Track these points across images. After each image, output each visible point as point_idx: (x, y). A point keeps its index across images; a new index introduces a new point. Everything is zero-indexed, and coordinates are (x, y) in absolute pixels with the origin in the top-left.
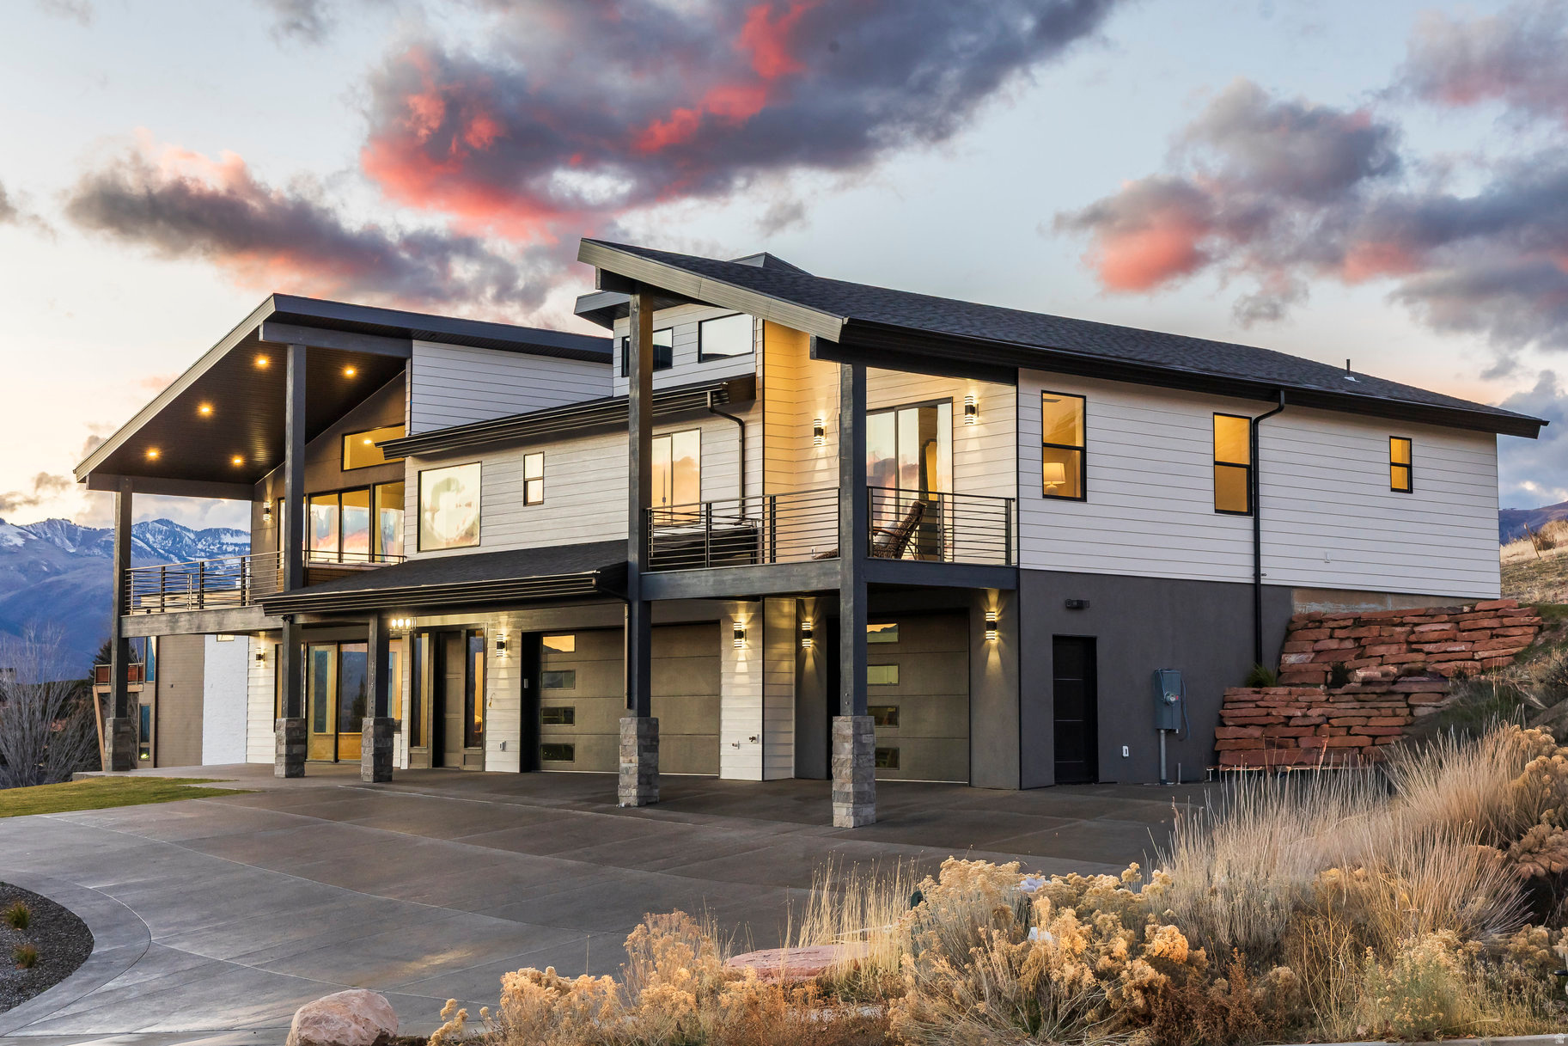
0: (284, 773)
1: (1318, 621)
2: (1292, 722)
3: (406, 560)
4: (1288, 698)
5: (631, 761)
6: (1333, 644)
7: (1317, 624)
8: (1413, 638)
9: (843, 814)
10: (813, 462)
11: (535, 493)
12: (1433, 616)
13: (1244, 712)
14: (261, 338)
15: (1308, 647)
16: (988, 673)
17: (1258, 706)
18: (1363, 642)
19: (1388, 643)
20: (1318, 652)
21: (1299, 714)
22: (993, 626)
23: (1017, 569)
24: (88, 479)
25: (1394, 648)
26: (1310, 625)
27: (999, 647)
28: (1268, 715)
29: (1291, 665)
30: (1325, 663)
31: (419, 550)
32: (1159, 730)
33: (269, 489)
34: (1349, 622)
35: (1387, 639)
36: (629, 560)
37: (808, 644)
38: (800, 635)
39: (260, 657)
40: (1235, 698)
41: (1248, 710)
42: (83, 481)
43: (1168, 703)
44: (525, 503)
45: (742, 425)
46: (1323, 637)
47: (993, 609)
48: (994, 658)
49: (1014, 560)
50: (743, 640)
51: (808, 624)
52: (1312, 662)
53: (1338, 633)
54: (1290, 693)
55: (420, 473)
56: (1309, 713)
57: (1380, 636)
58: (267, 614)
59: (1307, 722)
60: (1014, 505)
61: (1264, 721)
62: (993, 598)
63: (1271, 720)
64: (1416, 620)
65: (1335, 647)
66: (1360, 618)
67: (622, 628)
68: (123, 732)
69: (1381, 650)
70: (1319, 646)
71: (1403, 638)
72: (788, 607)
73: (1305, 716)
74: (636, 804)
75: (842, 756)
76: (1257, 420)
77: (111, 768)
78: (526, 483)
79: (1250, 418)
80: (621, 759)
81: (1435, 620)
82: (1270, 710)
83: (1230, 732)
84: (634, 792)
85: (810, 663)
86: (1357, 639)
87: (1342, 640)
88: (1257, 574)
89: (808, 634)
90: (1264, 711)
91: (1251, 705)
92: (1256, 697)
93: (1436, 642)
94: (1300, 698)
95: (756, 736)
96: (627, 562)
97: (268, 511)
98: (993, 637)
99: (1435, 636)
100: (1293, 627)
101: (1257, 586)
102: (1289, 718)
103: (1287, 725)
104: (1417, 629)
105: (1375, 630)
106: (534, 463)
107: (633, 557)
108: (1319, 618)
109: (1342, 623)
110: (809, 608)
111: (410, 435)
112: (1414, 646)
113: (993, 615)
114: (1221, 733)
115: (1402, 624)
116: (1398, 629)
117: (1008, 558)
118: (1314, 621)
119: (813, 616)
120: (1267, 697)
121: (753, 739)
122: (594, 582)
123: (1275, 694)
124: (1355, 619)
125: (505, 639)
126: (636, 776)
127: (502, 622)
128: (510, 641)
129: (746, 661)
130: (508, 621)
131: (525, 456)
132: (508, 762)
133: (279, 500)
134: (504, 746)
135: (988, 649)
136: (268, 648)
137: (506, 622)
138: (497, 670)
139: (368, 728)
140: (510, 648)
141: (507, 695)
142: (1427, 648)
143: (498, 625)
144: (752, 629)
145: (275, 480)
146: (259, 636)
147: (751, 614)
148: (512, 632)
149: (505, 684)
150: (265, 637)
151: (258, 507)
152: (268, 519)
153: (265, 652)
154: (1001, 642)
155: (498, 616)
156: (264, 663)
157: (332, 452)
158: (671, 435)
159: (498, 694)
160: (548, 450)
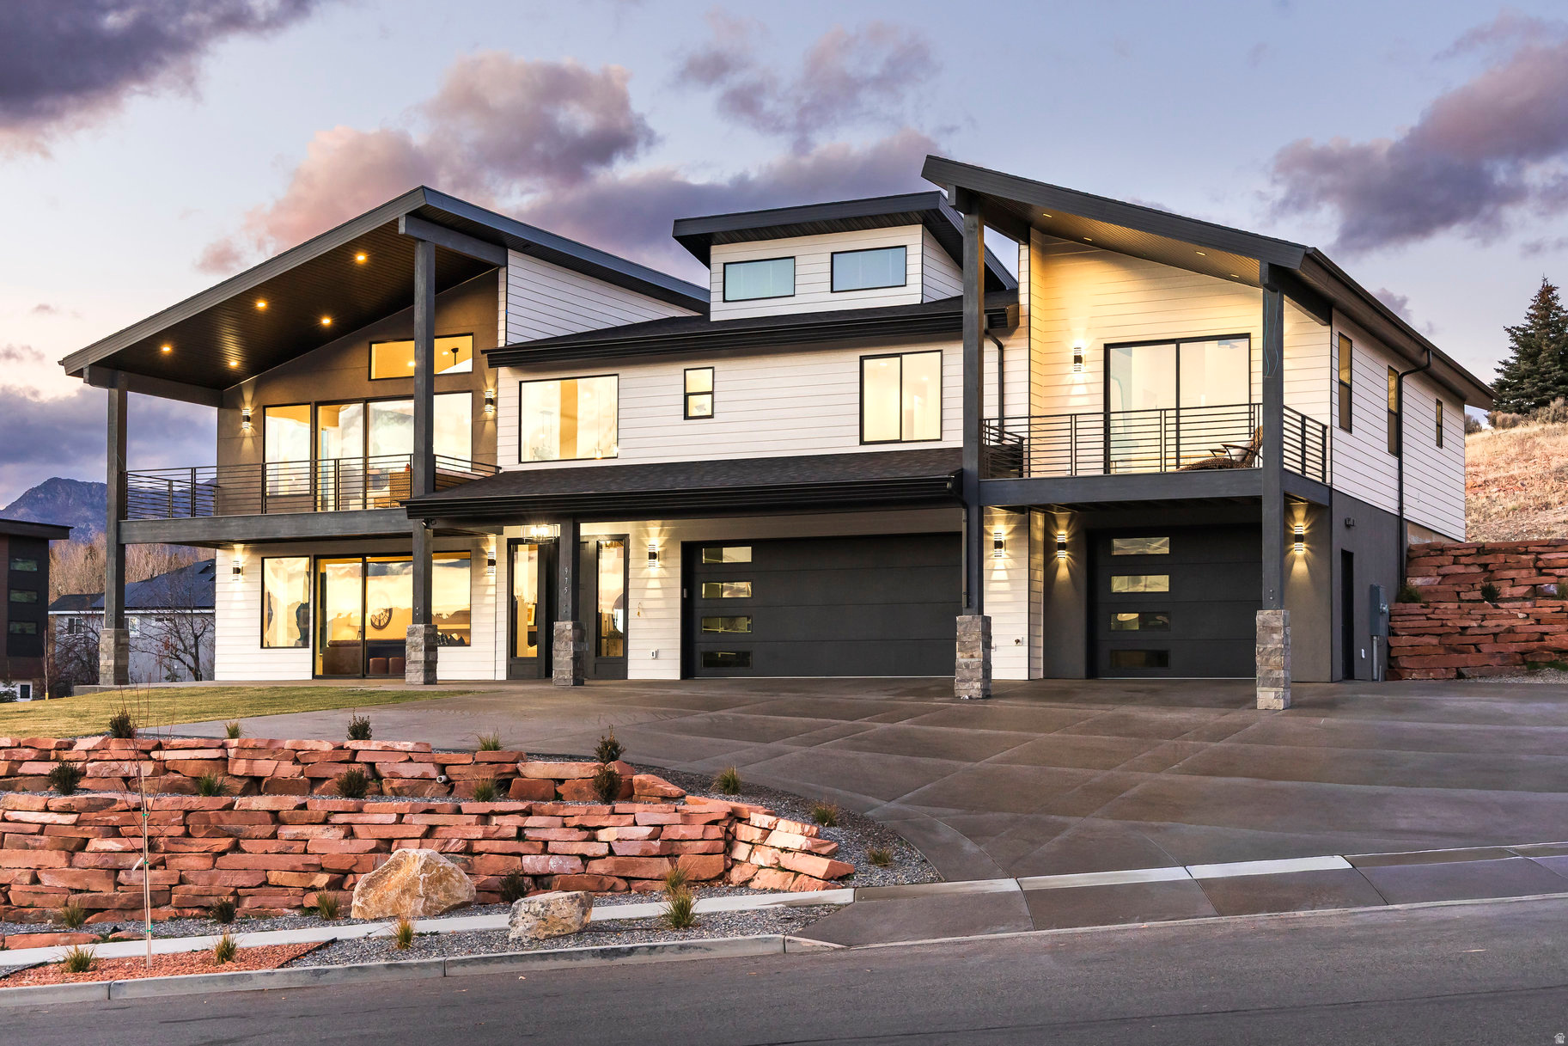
0: (422, 679)
1: (1439, 550)
2: (1469, 631)
3: (501, 471)
4: (1459, 611)
5: (972, 656)
6: (1460, 569)
7: (1439, 552)
8: (1540, 564)
9: (1268, 697)
10: (1066, 388)
11: (699, 405)
12: (1555, 546)
13: (1416, 624)
14: (402, 230)
15: (1433, 571)
16: (1292, 580)
17: (1428, 619)
18: (1490, 567)
19: (1516, 569)
20: (1444, 576)
21: (1475, 625)
22: (1299, 538)
23: (1331, 489)
24: (86, 371)
25: (1524, 573)
26: (1432, 553)
27: (1306, 558)
28: (1442, 626)
29: (1418, 587)
30: (1454, 584)
31: (520, 462)
32: (1372, 637)
33: (248, 396)
34: (1474, 551)
35: (1515, 565)
36: (965, 467)
37: (1063, 557)
38: (1050, 547)
39: (237, 571)
40: (1404, 612)
41: (1420, 622)
42: (79, 374)
43: (1383, 612)
44: (686, 417)
45: (1001, 347)
46: (1447, 563)
47: (1300, 523)
48: (1300, 568)
49: (1328, 480)
50: (1003, 549)
51: (1062, 535)
52: (1439, 584)
53: (1463, 560)
54: (1459, 607)
55: (521, 383)
56: (1485, 623)
57: (1506, 562)
58: (410, 517)
59: (1484, 631)
60: (1328, 431)
61: (1440, 631)
62: (1300, 514)
63: (1447, 630)
64: (1540, 549)
65: (1462, 571)
66: (1483, 547)
67: (960, 534)
68: (122, 644)
69: (1512, 574)
70: (1444, 571)
71: (1531, 564)
72: (1039, 520)
73: (1480, 626)
74: (981, 697)
75: (1269, 646)
76: (1404, 374)
77: (112, 682)
78: (686, 396)
79: (1398, 373)
80: (958, 655)
81: (1559, 549)
82: (1444, 622)
83: (1404, 640)
84: (978, 685)
85: (1063, 573)
86: (1485, 566)
87: (1467, 565)
88: (1401, 508)
89: (1062, 546)
90: (1439, 623)
91: (1421, 618)
92: (1425, 611)
94: (1472, 612)
95: (1020, 639)
96: (962, 469)
97: (248, 419)
98: (1300, 550)
100: (1411, 555)
101: (1400, 518)
102: (1464, 628)
103: (1461, 634)
104: (1542, 557)
105: (1501, 557)
106: (700, 378)
107: (971, 465)
108: (1440, 547)
109: (1465, 552)
110: (1063, 522)
111: (506, 345)
112: (1544, 571)
113: (1299, 527)
114: (1393, 641)
115: (1526, 553)
116: (1524, 557)
117: (1324, 478)
118: (1435, 550)
119: (1067, 529)
120: (1437, 611)
121: (1018, 641)
122: (949, 485)
123: (1446, 608)
124: (1478, 549)
125: (657, 550)
126: (981, 670)
127: (651, 533)
128: (665, 552)
129: (1006, 569)
130: (661, 531)
131: (685, 370)
132: (670, 669)
133: (265, 407)
134: (656, 655)
135: (1293, 559)
136: (249, 562)
137: (658, 532)
138: (645, 580)
139: (564, 631)
140: (665, 558)
141: (660, 604)
142: (1558, 572)
143: (644, 534)
144: (1011, 540)
145: (258, 387)
146: (233, 549)
147: (1012, 526)
148: (667, 542)
149: (659, 594)
150: (244, 549)
151: (230, 414)
152: (247, 428)
153: (244, 565)
154: (1309, 553)
155: (645, 526)
156: (243, 576)
157: (355, 360)
158: (899, 355)
159: (646, 604)
160: (719, 365)
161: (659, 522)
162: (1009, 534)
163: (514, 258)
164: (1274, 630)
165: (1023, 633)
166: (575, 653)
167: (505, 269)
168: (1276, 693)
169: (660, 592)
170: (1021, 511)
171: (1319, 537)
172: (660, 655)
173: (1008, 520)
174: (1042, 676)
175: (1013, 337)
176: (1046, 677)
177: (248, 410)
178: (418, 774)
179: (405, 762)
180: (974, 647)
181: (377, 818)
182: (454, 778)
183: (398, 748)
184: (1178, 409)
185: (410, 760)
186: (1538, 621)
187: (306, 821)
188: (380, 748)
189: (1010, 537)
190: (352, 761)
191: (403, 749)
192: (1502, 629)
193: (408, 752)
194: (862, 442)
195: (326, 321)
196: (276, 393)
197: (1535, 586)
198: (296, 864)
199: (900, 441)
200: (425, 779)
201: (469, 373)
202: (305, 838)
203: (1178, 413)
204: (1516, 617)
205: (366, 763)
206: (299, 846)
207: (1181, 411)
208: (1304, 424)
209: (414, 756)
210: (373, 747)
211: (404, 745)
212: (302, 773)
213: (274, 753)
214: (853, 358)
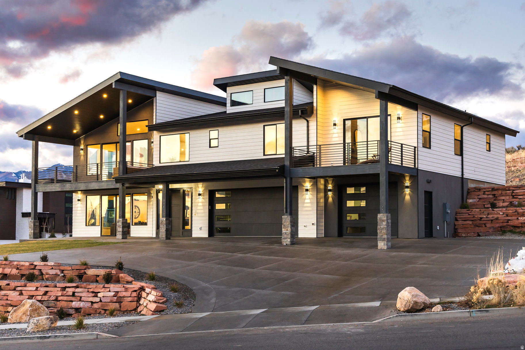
0: (121, 237)
1: (479, 189)
2: (483, 219)
3: (154, 166)
4: (480, 212)
5: (287, 230)
6: (485, 196)
7: (478, 190)
8: (514, 194)
9: (382, 245)
10: (332, 135)
11: (214, 143)
12: (519, 188)
13: (464, 216)
14: (114, 87)
15: (476, 197)
16: (405, 202)
17: (469, 215)
18: (496, 195)
19: (505, 196)
20: (480, 199)
21: (485, 217)
22: (407, 187)
23: (417, 169)
24: (24, 136)
25: (508, 197)
26: (476, 190)
27: (409, 194)
28: (473, 217)
29: (470, 203)
30: (483, 202)
31: (160, 163)
32: (444, 221)
33: (82, 142)
34: (490, 190)
35: (505, 195)
37: (330, 194)
38: (326, 191)
39: (79, 200)
40: (461, 212)
41: (466, 216)
42: (22, 136)
43: (448, 213)
44: (210, 147)
45: (308, 121)
46: (481, 194)
48: (407, 197)
49: (416, 166)
50: (308, 192)
51: (330, 187)
52: (478, 202)
53: (487, 193)
54: (480, 210)
55: (160, 136)
56: (489, 216)
57: (502, 193)
58: (116, 183)
59: (488, 219)
60: (416, 149)
61: (473, 219)
62: (407, 178)
63: (475, 219)
64: (514, 189)
65: (486, 197)
66: (494, 188)
67: (283, 187)
68: (36, 225)
69: (503, 198)
70: (480, 197)
71: (510, 194)
72: (322, 181)
73: (487, 217)
74: (290, 244)
75: (382, 227)
76: (463, 126)
77: (33, 238)
78: (210, 140)
79: (461, 126)
80: (283, 229)
81: (521, 189)
82: (474, 216)
83: (460, 222)
84: (289, 240)
85: (330, 200)
86: (494, 195)
87: (488, 195)
88: (462, 174)
89: (330, 190)
90: (472, 216)
91: (467, 214)
92: (468, 212)
93: (522, 195)
94: (484, 212)
95: (314, 223)
96: (284, 165)
97: (82, 149)
98: (407, 191)
99: (522, 193)
100: (469, 191)
101: (462, 178)
102: (481, 218)
103: (480, 220)
104: (515, 191)
105: (500, 192)
106: (214, 134)
107: (287, 163)
108: (479, 188)
109: (488, 190)
110: (330, 182)
111: (156, 123)
112: (515, 197)
113: (407, 183)
114: (456, 223)
115: (509, 190)
117: (415, 166)
118: (477, 189)
119: (332, 184)
120: (472, 212)
122: (277, 171)
123: (475, 211)
124: (492, 189)
125: (201, 193)
126: (290, 235)
127: (199, 187)
128: (203, 193)
129: (309, 199)
130: (202, 186)
131: (210, 131)
132: (205, 234)
133: (87, 145)
134: (201, 229)
135: (405, 194)
136: (83, 197)
138: (197, 203)
139: (163, 221)
140: (204, 195)
141: (202, 211)
142: (519, 197)
143: (197, 187)
144: (311, 189)
145: (85, 139)
146: (78, 193)
147: (311, 183)
148: (204, 190)
150: (81, 193)
151: (77, 148)
152: (82, 152)
153: (81, 198)
154: (410, 192)
155: (198, 185)
156: (81, 202)
157: (113, 129)
158: (276, 125)
159: (198, 211)
160: (220, 129)
161: (201, 183)
163: (159, 94)
164: (383, 221)
165: (315, 221)
166: (166, 229)
167: (155, 98)
168: (384, 243)
169: (202, 207)
170: (315, 179)
171: (414, 187)
172: (202, 229)
173: (310, 182)
174: (323, 236)
175: (312, 117)
176: (325, 237)
177: (82, 147)
178: (54, 273)
179: (51, 269)
180: (288, 227)
181: (30, 289)
182: (66, 275)
183: (49, 264)
184: (367, 141)
185: (52, 268)
186: (507, 215)
187: (8, 289)
188: (43, 264)
189: (311, 187)
190: (34, 269)
191: (50, 265)
192: (494, 218)
193: (52, 266)
194: (264, 155)
195: (102, 117)
196: (90, 141)
197: (511, 202)
198: (3, 304)
199: (276, 154)
200: (57, 275)
201: (147, 133)
202: (7, 295)
204: (499, 214)
205: (39, 269)
206: (5, 298)
207: (368, 142)
208: (402, 147)
209: (53, 267)
210: (41, 264)
211: (51, 264)
212: (18, 273)
213: (11, 266)
214: (261, 125)
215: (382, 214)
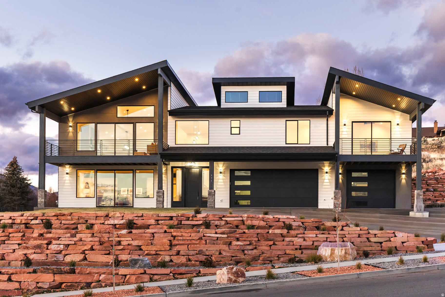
3: (169, 147)
5: (338, 201)
8: (428, 183)
10: (341, 132)
12: (431, 179)
16: (402, 184)
22: (403, 174)
25: (424, 185)
27: (405, 179)
31: (176, 144)
33: (71, 119)
37: (340, 177)
39: (67, 174)
44: (231, 134)
47: (404, 170)
48: (404, 181)
50: (327, 174)
51: (340, 171)
55: (176, 121)
62: (404, 167)
64: (427, 180)
74: (341, 212)
78: (231, 128)
81: (431, 180)
85: (340, 181)
89: (340, 174)
93: (434, 184)
97: (71, 126)
98: (403, 176)
99: (433, 183)
104: (428, 182)
106: (235, 123)
110: (340, 168)
111: (170, 109)
112: (429, 185)
113: (404, 171)
115: (424, 181)
116: (424, 182)
119: (342, 169)
125: (222, 171)
127: (220, 166)
128: (224, 172)
129: (329, 179)
130: (223, 166)
131: (231, 121)
132: (226, 204)
133: (77, 123)
134: (222, 201)
135: (402, 179)
136: (71, 171)
137: (222, 166)
138: (218, 180)
139: (211, 193)
140: (224, 174)
141: (223, 186)
142: (432, 185)
143: (218, 167)
144: (330, 172)
145: (74, 117)
146: (65, 167)
147: (330, 168)
149: (222, 184)
150: (70, 167)
151: (64, 125)
152: (71, 129)
153: (69, 172)
154: (406, 177)
155: (218, 164)
156: (69, 175)
157: (111, 111)
158: (297, 120)
159: (218, 186)
160: (242, 120)
161: (222, 162)
162: (329, 170)
163: (172, 84)
165: (333, 196)
167: (170, 87)
169: (223, 183)
171: (408, 174)
172: (223, 201)
173: (329, 166)
175: (331, 118)
177: (71, 124)
178: (297, 225)
179: (293, 221)
180: (339, 199)
182: (306, 226)
183: (291, 217)
184: (372, 139)
185: (294, 221)
186: (435, 197)
188: (286, 218)
189: (330, 171)
190: (278, 221)
191: (292, 218)
192: (427, 199)
193: (294, 219)
194: (286, 144)
195: (108, 98)
196: (81, 119)
197: (427, 189)
199: (297, 144)
200: (299, 226)
201: (153, 117)
203: (372, 140)
204: (430, 196)
205: (283, 222)
209: (296, 220)
210: (284, 217)
211: (292, 217)
212: (267, 224)
213: (257, 219)
214: (283, 120)
215: (420, 191)
